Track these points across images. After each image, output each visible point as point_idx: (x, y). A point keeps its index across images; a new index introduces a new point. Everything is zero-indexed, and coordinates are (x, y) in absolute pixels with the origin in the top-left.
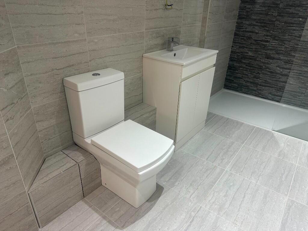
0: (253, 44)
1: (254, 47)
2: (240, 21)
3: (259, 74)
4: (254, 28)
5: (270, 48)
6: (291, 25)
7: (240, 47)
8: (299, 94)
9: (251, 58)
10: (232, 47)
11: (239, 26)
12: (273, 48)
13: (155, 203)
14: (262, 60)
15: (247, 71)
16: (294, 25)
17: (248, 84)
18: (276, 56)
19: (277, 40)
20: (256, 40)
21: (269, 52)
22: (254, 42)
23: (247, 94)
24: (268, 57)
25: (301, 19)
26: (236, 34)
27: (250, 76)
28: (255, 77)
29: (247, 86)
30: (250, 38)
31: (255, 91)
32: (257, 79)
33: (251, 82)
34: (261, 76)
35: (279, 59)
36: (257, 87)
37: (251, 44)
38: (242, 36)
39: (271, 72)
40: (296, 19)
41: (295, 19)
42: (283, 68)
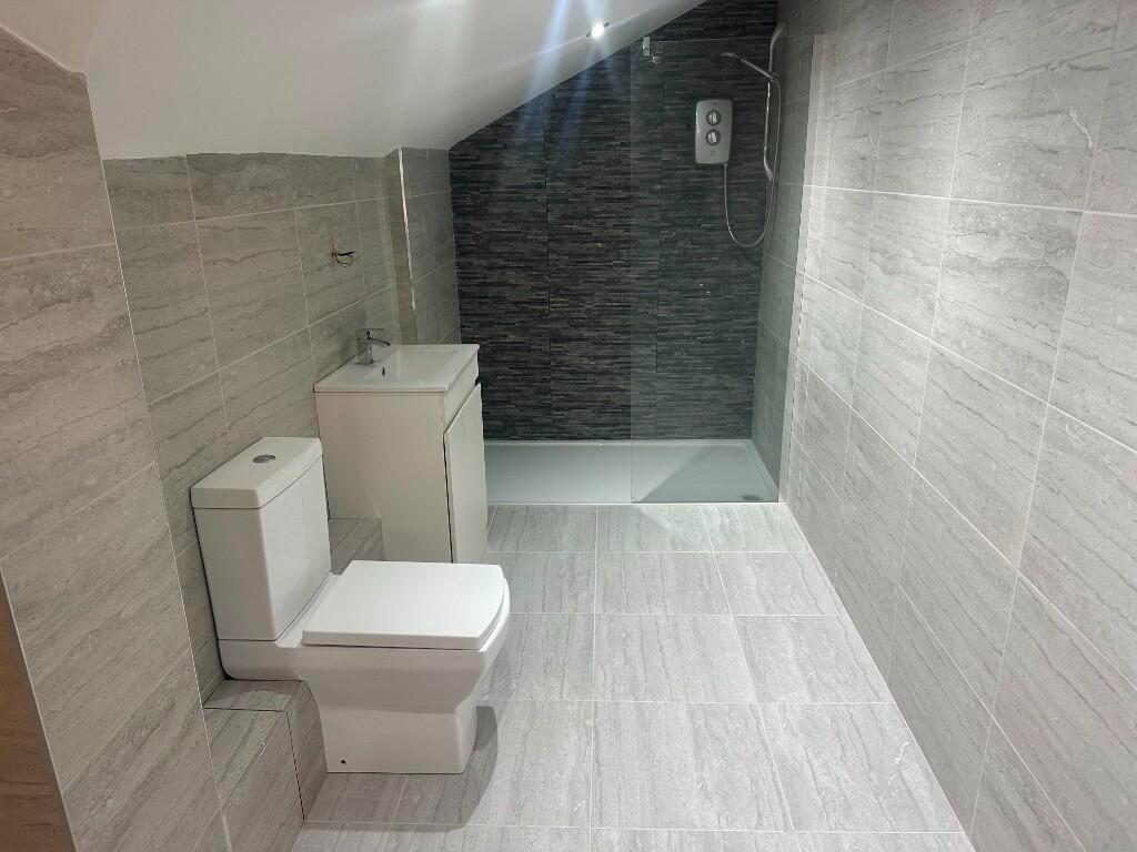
0: (514, 312)
1: (516, 320)
2: (463, 260)
3: (548, 382)
4: (503, 273)
5: (554, 315)
6: (584, 259)
7: (482, 325)
8: (646, 409)
9: (517, 347)
10: (462, 326)
11: (464, 273)
12: (561, 316)
13: (495, 745)
14: (543, 348)
15: (517, 381)
16: (591, 259)
17: (529, 413)
18: (574, 333)
19: (564, 296)
20: (516, 303)
21: (552, 326)
22: (512, 308)
23: (533, 439)
24: (556, 338)
25: (599, 244)
26: (462, 295)
27: (527, 391)
28: (539, 392)
29: (528, 419)
30: (499, 299)
31: (550, 425)
32: (545, 395)
33: (534, 407)
34: (552, 385)
35: (581, 339)
36: (550, 414)
37: (507, 312)
38: (480, 298)
39: (572, 373)
40: (590, 245)
41: (587, 245)
42: (596, 358)
